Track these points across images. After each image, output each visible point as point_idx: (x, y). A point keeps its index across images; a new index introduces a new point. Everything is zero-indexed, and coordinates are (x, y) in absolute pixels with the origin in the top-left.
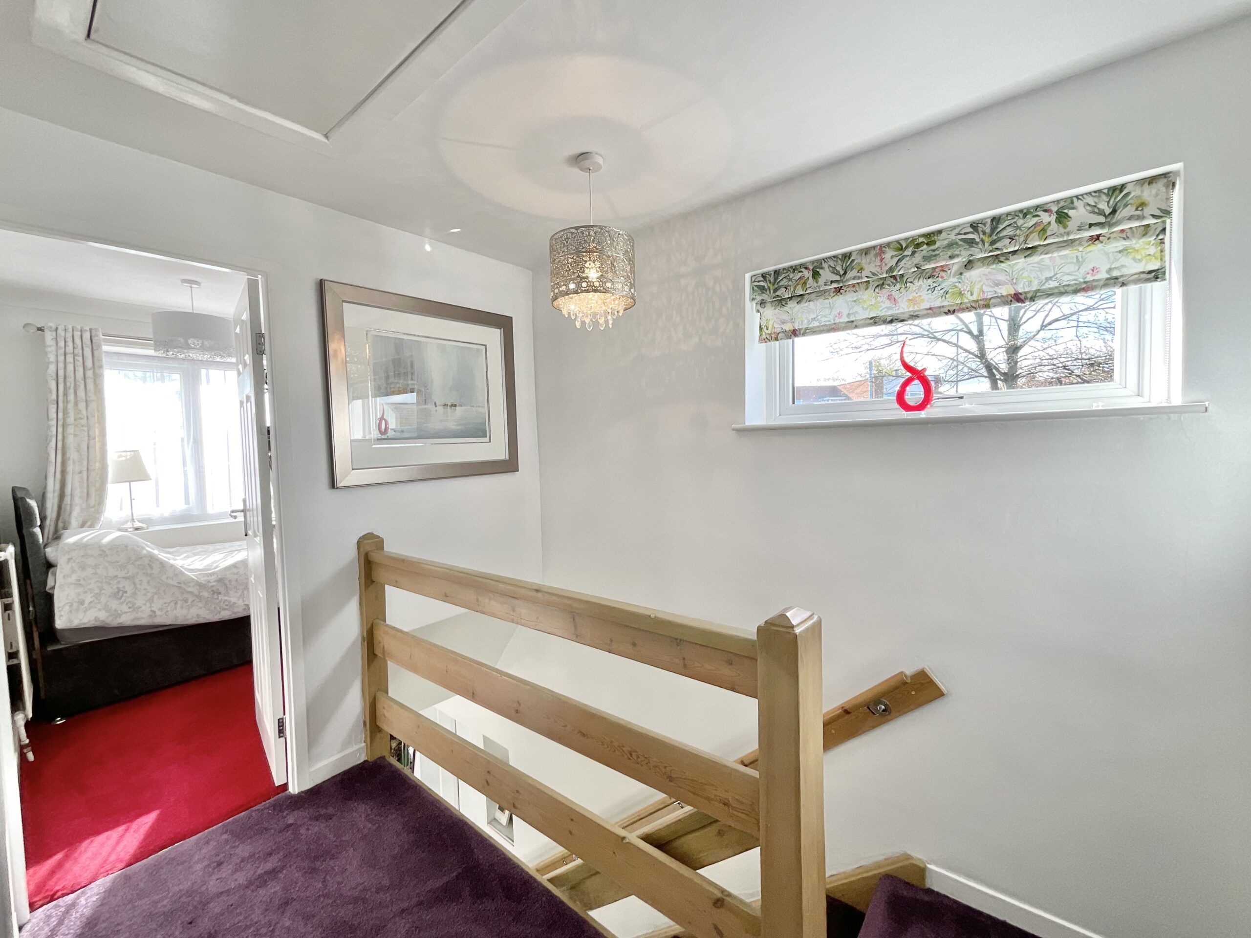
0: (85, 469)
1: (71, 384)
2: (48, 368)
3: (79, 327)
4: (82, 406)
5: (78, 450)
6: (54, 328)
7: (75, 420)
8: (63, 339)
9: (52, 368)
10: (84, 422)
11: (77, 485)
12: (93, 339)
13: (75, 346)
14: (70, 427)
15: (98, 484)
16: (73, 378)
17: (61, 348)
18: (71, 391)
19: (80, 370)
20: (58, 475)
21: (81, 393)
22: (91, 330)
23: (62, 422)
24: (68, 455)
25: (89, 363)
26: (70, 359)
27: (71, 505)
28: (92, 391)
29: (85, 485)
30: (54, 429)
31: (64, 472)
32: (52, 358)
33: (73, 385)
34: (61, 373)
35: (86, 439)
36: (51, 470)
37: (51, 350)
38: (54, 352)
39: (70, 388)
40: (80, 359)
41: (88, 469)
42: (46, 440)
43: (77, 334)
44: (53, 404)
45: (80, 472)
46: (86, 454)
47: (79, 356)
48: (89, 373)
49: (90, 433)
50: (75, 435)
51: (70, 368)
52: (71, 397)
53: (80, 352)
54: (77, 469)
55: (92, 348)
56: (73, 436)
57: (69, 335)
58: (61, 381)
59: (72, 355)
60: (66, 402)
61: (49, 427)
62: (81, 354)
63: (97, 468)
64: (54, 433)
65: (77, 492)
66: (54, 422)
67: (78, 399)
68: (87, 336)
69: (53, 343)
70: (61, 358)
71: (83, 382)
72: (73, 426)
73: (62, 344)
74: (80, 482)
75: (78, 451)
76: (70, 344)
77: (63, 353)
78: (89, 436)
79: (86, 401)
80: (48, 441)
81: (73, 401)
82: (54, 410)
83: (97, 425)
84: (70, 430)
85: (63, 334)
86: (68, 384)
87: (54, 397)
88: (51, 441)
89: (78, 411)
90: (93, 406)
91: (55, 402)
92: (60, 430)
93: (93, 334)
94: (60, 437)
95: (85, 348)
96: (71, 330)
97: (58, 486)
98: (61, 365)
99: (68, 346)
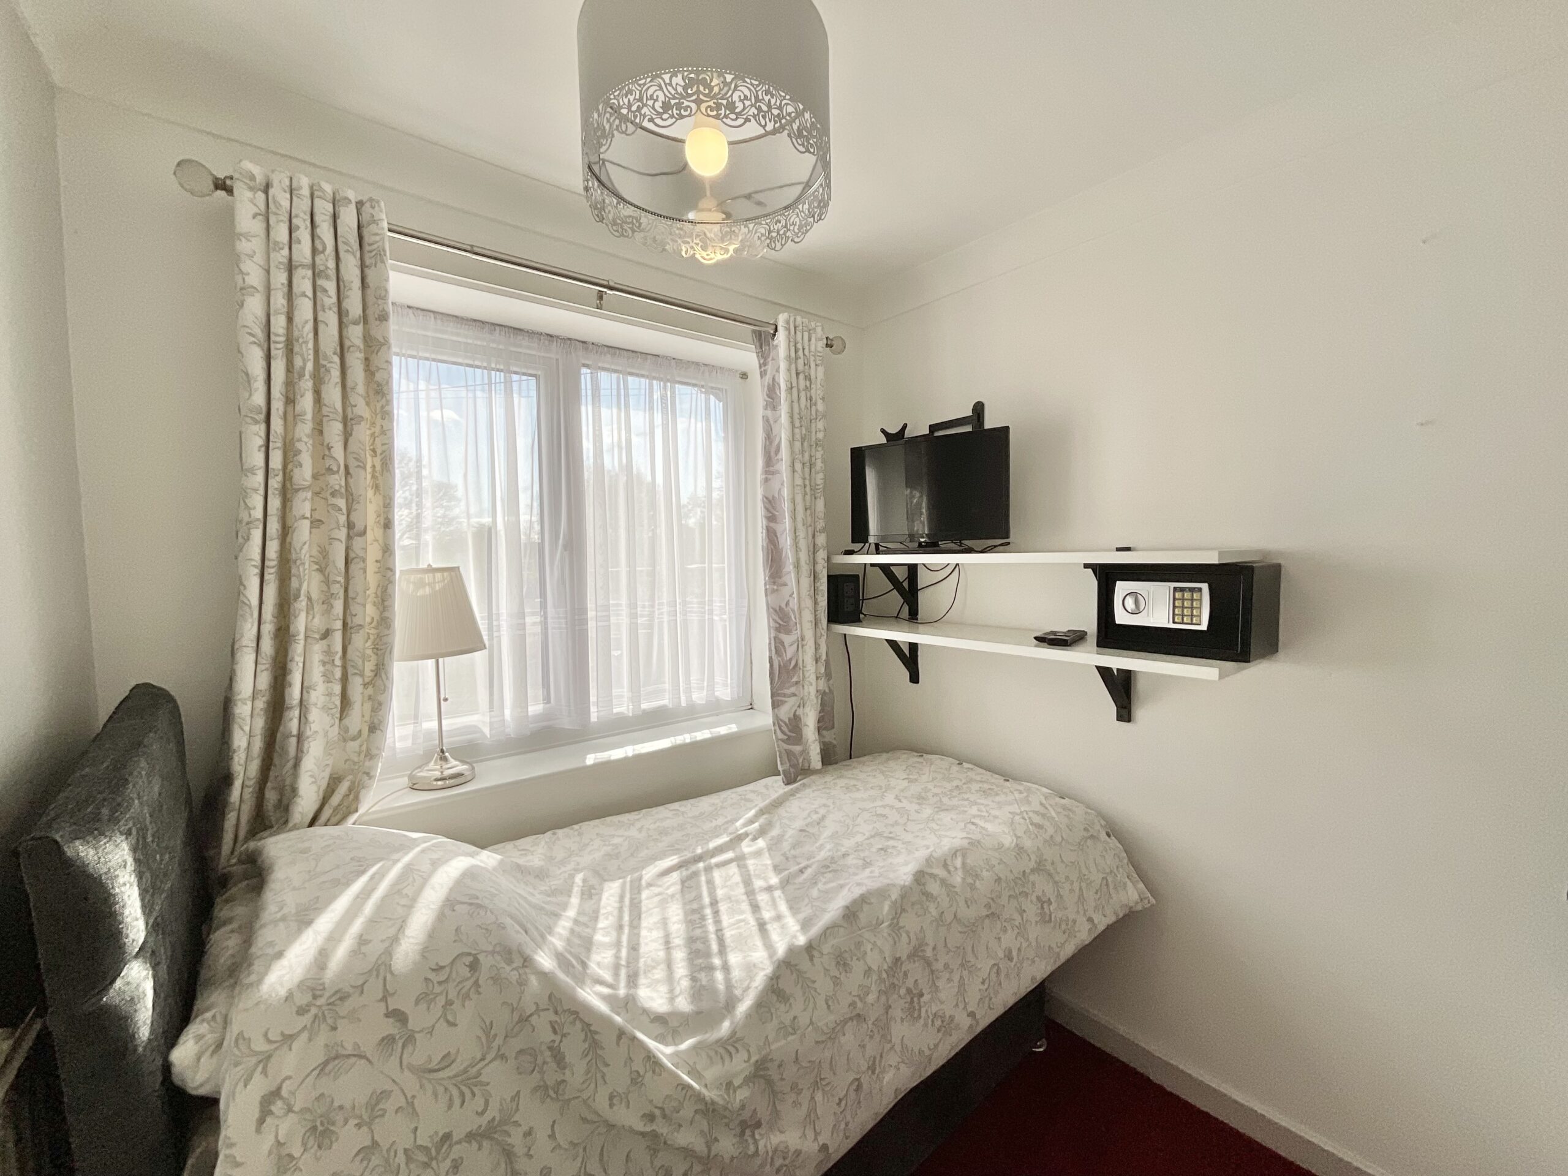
0: (339, 625)
1: (305, 361)
2: (242, 305)
3: (328, 188)
4: (334, 430)
5: (323, 566)
6: (260, 179)
7: (315, 477)
8: (286, 218)
9: (254, 306)
10: (337, 481)
11: (316, 673)
12: (366, 232)
13: (319, 247)
14: (302, 495)
15: (369, 667)
16: (311, 345)
17: (278, 247)
18: (306, 384)
19: (331, 319)
20: (267, 645)
21: (333, 394)
22: (360, 205)
23: (280, 478)
24: (294, 583)
25: (354, 305)
26: (303, 283)
27: (300, 737)
28: (361, 389)
29: (338, 674)
30: (257, 501)
31: (283, 635)
32: (254, 276)
33: (310, 366)
34: (279, 323)
35: (342, 534)
36: (249, 630)
37: (251, 246)
38: (259, 258)
39: (301, 375)
40: (331, 286)
41: (345, 624)
42: (236, 537)
43: (324, 209)
44: (256, 422)
45: (326, 634)
46: (341, 579)
47: (327, 278)
48: (355, 334)
49: (352, 518)
50: (316, 523)
51: (304, 310)
52: (306, 403)
53: (331, 264)
54: (318, 623)
55: (362, 259)
56: (307, 523)
57: (302, 206)
58: (278, 352)
59: (310, 273)
60: (291, 418)
61: (244, 494)
62: (332, 273)
63: (368, 620)
64: (258, 514)
65: (317, 697)
66: (260, 477)
67: (325, 410)
68: (348, 218)
69: (258, 226)
70: (280, 278)
71: (337, 359)
72: (309, 495)
73: (281, 233)
74: (324, 663)
75: (321, 571)
76: (304, 234)
77: (285, 261)
78: (350, 526)
79: (345, 421)
80: (240, 540)
81: (309, 416)
82: (260, 441)
83: (370, 493)
84: (303, 505)
85: (284, 200)
86: (298, 362)
87: (259, 399)
88: (247, 539)
89: (322, 450)
90: (362, 433)
91: (262, 417)
92: (275, 503)
93: (365, 218)
94: (274, 526)
95: (342, 254)
96: (305, 192)
97: (265, 680)
98: (279, 301)
99: (299, 242)
